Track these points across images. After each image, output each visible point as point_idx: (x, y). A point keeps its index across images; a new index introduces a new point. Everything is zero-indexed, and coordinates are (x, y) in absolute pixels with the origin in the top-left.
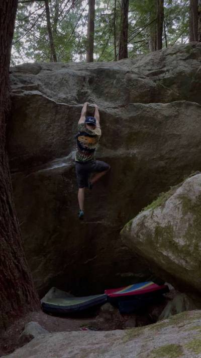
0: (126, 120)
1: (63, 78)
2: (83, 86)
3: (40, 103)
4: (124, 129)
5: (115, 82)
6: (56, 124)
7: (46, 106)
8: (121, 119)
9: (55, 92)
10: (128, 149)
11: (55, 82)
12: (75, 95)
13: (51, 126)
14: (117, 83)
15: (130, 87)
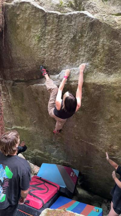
3: (28, 12)
6: (46, 37)
7: (35, 16)
13: (41, 39)
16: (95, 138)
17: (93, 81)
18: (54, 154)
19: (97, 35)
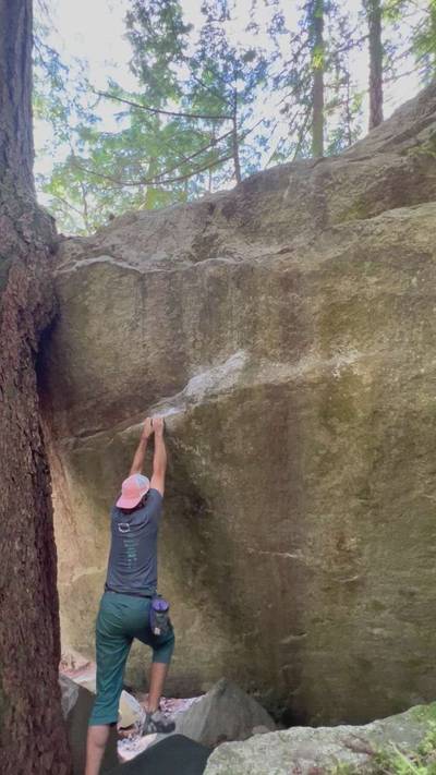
0: (313, 275)
1: (166, 222)
2: (208, 223)
3: (106, 278)
4: (308, 300)
5: (287, 192)
6: (148, 319)
7: (120, 283)
8: (299, 275)
9: (146, 252)
10: (330, 356)
11: (148, 234)
12: (188, 248)
13: (137, 326)
14: (292, 195)
15: (326, 191)
16: (295, 534)
17: (264, 381)
18: (195, 631)
19: (251, 292)
